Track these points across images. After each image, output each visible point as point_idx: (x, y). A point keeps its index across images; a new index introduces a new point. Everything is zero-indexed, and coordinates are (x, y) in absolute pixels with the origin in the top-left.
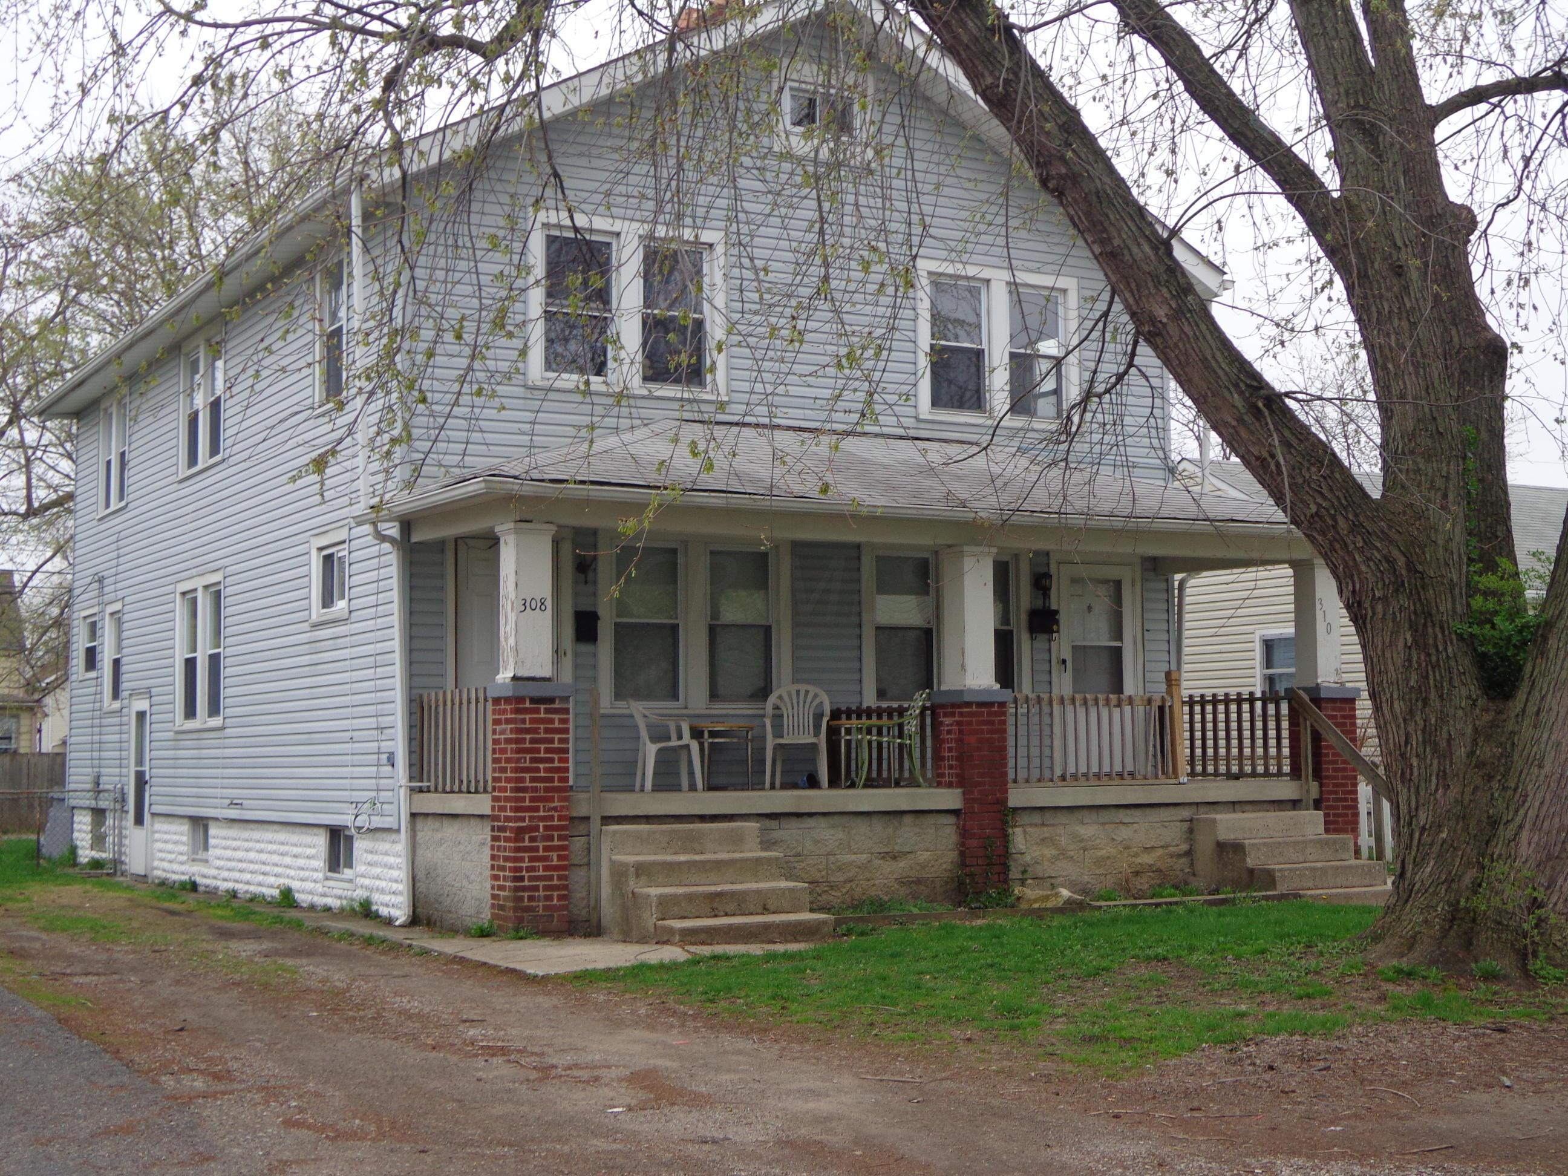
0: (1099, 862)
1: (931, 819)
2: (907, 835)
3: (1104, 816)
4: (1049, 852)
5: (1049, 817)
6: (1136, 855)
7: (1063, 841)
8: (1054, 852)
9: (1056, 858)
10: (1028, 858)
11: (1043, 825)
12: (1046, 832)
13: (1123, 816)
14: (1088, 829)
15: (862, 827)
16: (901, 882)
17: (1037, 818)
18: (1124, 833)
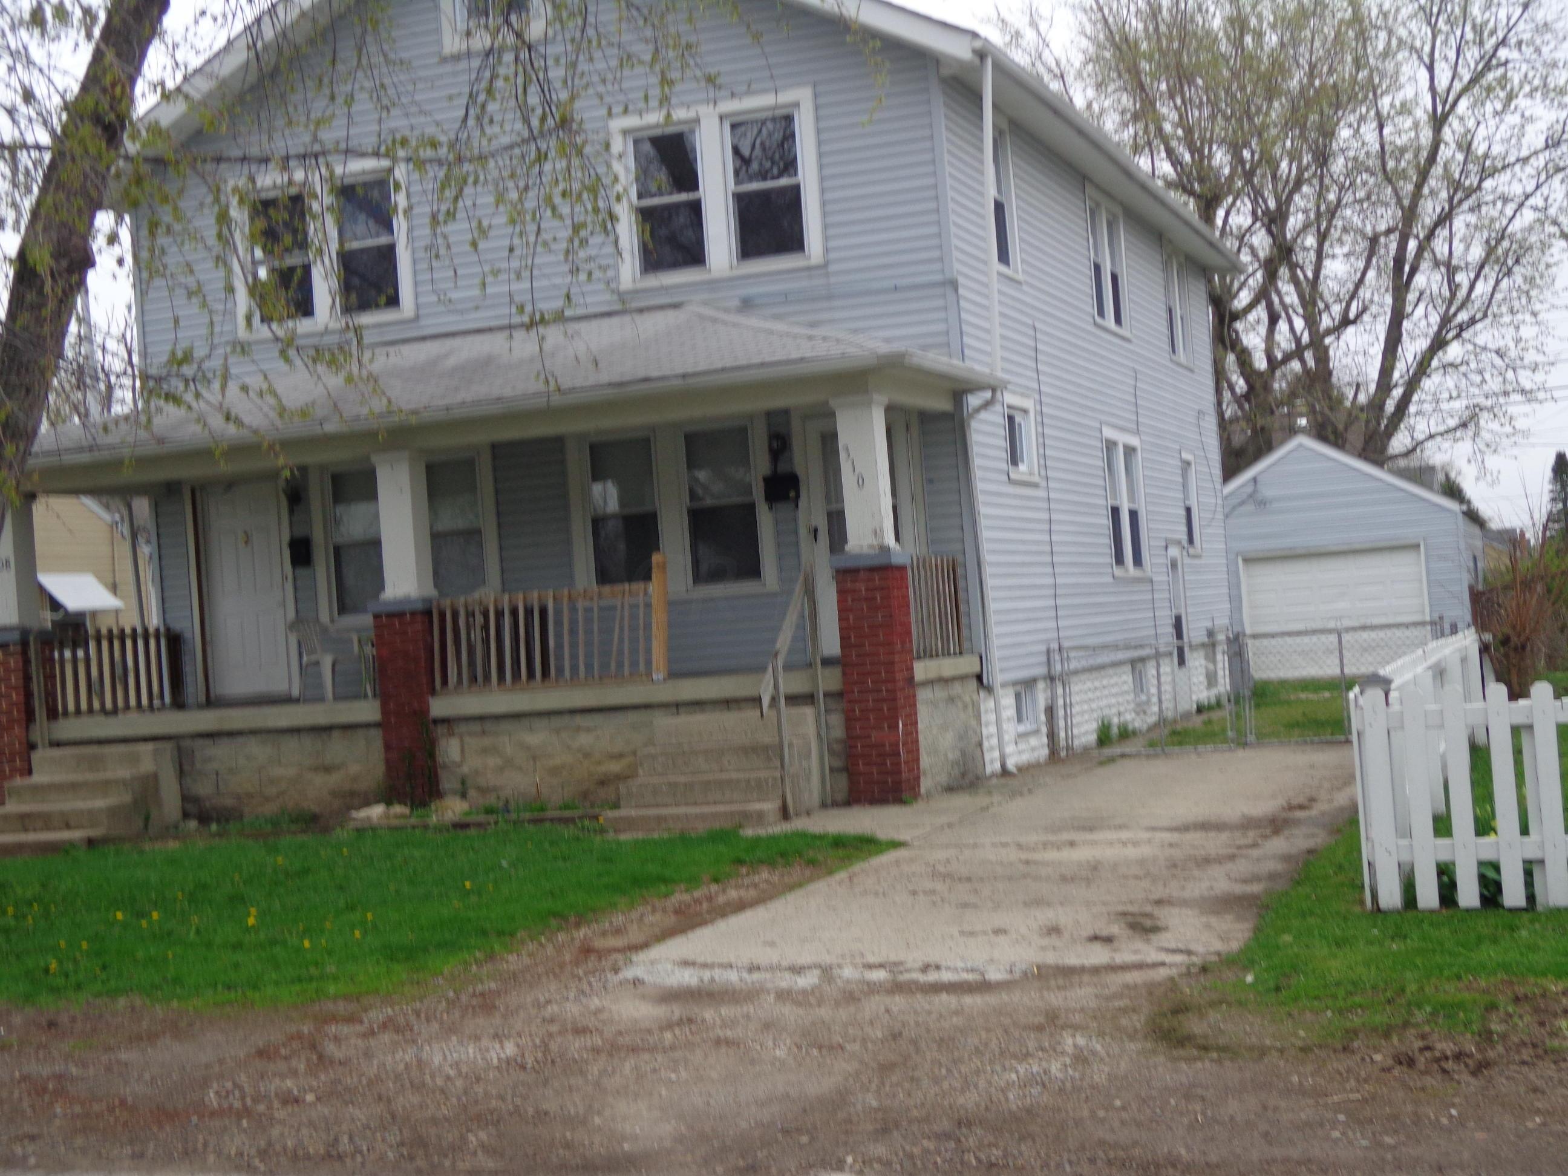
0: (554, 771)
1: (361, 733)
2: (337, 748)
3: (556, 722)
4: (492, 761)
5: (489, 726)
6: (599, 763)
7: (509, 750)
8: (499, 761)
9: (501, 769)
10: (465, 769)
11: (484, 732)
12: (487, 741)
13: (579, 720)
14: (537, 737)
15: (291, 744)
16: (334, 794)
17: (476, 727)
18: (584, 740)
